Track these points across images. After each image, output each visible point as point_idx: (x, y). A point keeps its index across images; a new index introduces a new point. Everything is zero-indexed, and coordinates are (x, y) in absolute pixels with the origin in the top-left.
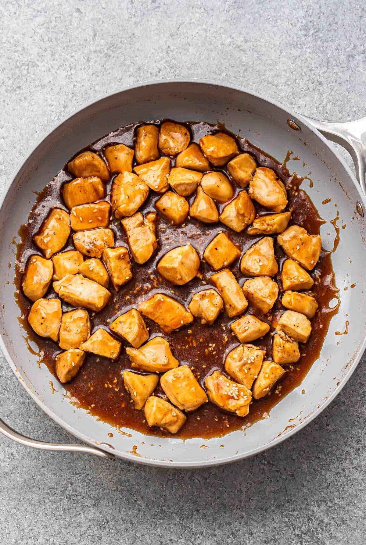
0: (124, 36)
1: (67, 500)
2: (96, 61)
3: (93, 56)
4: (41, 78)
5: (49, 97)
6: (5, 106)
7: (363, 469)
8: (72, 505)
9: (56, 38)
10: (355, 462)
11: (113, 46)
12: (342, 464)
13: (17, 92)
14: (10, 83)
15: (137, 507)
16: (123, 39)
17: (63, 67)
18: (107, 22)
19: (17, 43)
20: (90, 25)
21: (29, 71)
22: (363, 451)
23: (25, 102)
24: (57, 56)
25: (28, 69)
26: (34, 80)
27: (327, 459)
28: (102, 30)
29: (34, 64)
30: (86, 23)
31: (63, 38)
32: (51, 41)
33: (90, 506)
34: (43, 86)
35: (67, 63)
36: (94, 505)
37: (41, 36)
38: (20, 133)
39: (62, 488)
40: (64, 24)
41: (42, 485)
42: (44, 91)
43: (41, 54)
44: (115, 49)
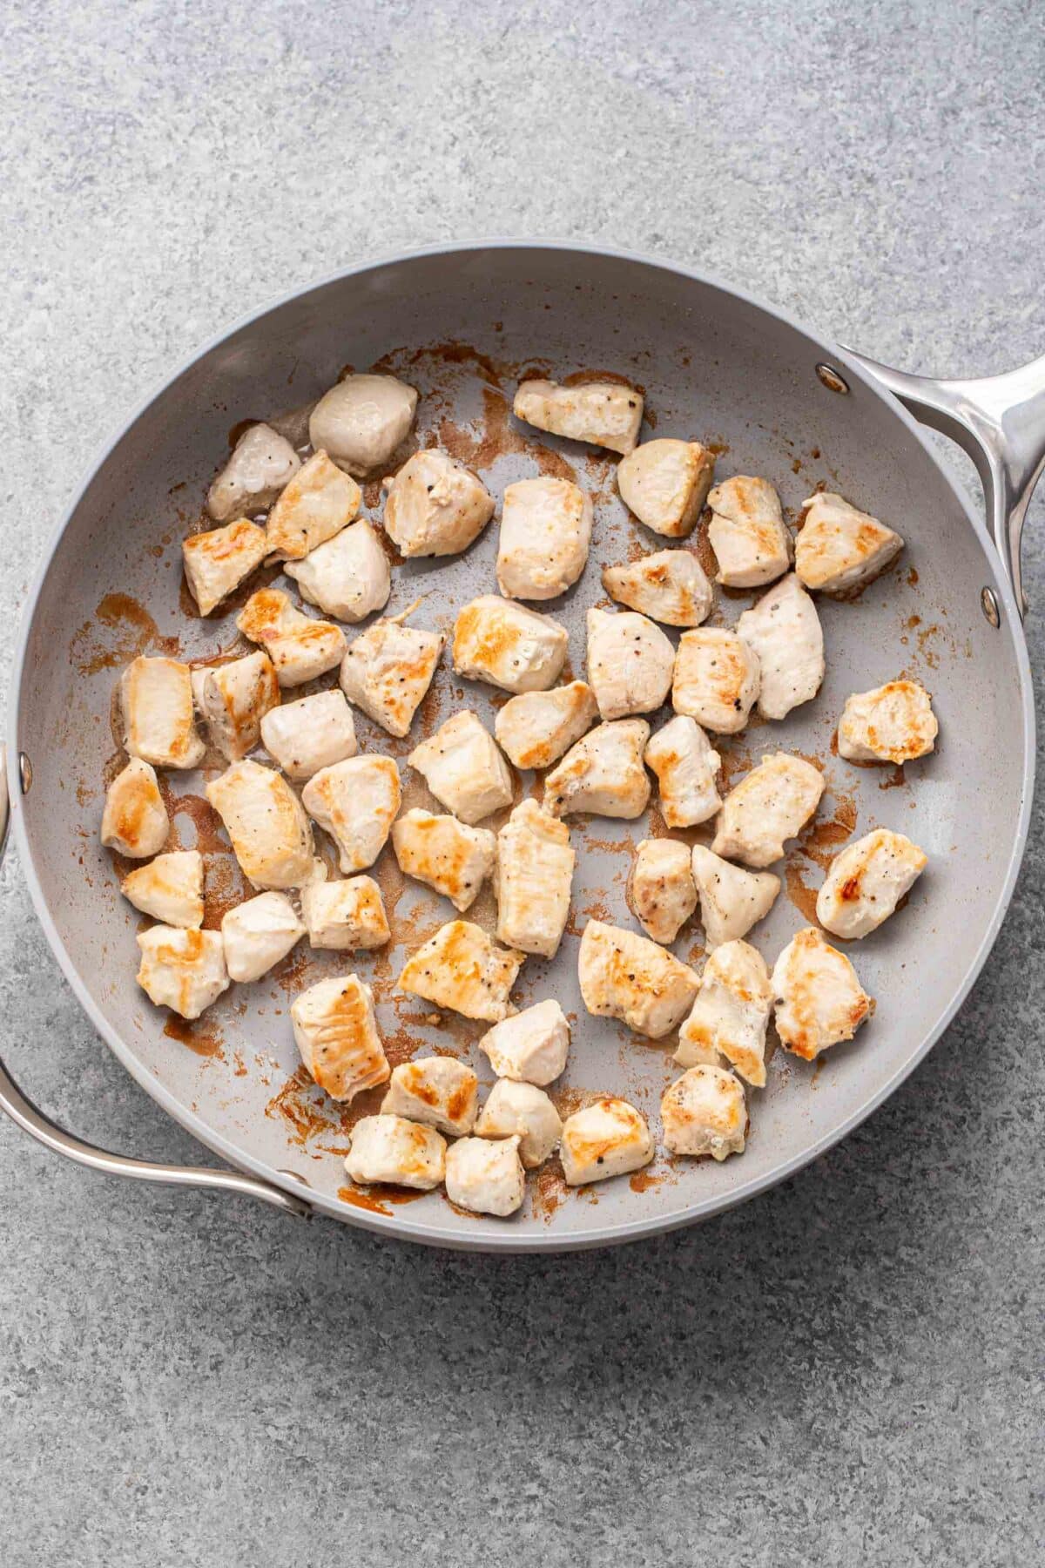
0: (365, 51)
1: (200, 1242)
2: (290, 115)
3: (282, 102)
4: (148, 155)
5: (166, 203)
6: (52, 226)
7: (975, 1172)
8: (213, 1255)
9: (187, 57)
10: (954, 1152)
11: (335, 76)
12: (919, 1157)
13: (84, 192)
14: (66, 167)
15: (382, 1263)
16: (360, 60)
17: (205, 130)
18: (321, 16)
19: (85, 67)
20: (276, 23)
21: (117, 137)
22: (975, 1126)
23: (105, 216)
24: (189, 100)
25: (114, 133)
26: (129, 160)
27: (878, 1144)
28: (306, 36)
29: (128, 120)
30: (264, 18)
31: (204, 55)
32: (175, 63)
33: (259, 1257)
34: (152, 177)
35: (214, 118)
36: (270, 1257)
37: (149, 49)
38: (92, 296)
39: (188, 1211)
40: (209, 18)
41: (134, 1202)
42: (155, 188)
43: (147, 96)
44: (339, 85)
